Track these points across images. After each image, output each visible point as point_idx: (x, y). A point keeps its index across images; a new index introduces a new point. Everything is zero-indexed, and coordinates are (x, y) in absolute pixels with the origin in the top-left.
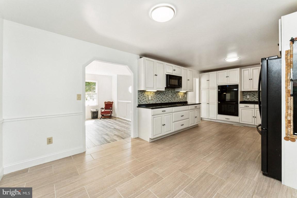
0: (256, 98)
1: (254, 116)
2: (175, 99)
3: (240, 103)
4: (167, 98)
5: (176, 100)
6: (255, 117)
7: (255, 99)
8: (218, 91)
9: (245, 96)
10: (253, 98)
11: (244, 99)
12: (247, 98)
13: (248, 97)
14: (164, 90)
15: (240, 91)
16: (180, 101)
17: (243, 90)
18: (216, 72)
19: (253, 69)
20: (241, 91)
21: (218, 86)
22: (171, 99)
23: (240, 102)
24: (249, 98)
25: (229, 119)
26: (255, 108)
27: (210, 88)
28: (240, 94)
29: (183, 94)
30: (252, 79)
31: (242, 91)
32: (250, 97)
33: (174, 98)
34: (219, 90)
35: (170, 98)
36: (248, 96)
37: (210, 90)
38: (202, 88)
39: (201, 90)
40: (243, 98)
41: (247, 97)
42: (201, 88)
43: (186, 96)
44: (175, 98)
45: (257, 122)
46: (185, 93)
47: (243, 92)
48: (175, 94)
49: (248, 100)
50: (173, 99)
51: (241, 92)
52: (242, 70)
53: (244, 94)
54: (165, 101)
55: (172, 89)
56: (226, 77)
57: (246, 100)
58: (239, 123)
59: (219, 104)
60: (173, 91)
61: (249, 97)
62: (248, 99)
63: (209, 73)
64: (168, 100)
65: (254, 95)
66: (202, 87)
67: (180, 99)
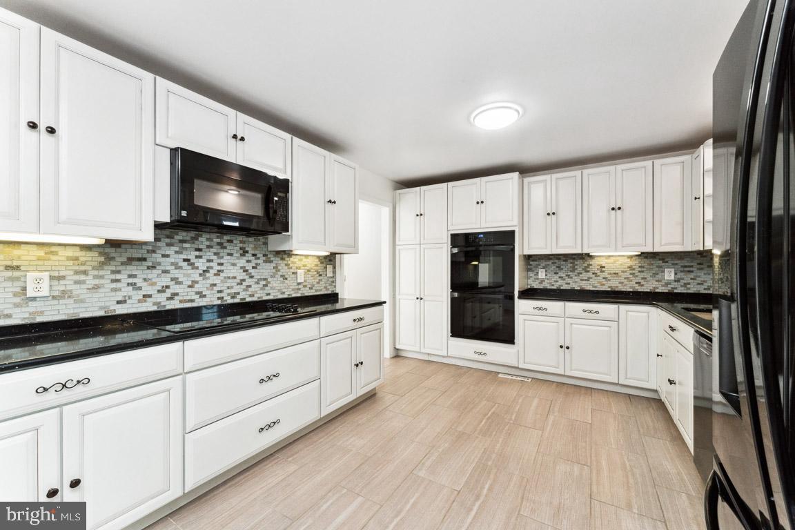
0: (564, 280)
1: (563, 344)
2: (265, 286)
3: (519, 298)
4: (212, 279)
5: (278, 290)
6: (568, 348)
7: (561, 282)
8: (453, 255)
9: (533, 271)
10: (556, 277)
11: (530, 281)
12: (540, 277)
13: (542, 274)
14: (148, 235)
15: (520, 256)
16: (299, 295)
17: (527, 252)
18: (444, 185)
19: (557, 179)
20: (521, 254)
21: (451, 235)
22: (237, 289)
23: (519, 291)
24: (544, 277)
25: (485, 354)
26: (566, 316)
27: (425, 242)
28: (519, 265)
29: (317, 261)
30: (554, 214)
31: (525, 256)
32: (546, 275)
33: (264, 283)
34: (455, 250)
35: (230, 283)
36: (540, 270)
37: (424, 249)
38: (400, 243)
39: (398, 248)
40: (528, 278)
41: (540, 273)
42: (397, 243)
43: (334, 272)
44: (265, 279)
45: (571, 367)
46: (326, 257)
47: (528, 258)
48: (268, 261)
49: (541, 287)
50: (255, 288)
51: (522, 257)
52: (526, 180)
53: (531, 265)
54: (192, 301)
55: (248, 236)
56: (478, 203)
57: (536, 285)
58: (517, 368)
59: (453, 300)
60: (255, 248)
61: (544, 274)
62: (542, 281)
63: (423, 188)
64: (220, 292)
65: (559, 267)
66: (399, 240)
67: (299, 284)
